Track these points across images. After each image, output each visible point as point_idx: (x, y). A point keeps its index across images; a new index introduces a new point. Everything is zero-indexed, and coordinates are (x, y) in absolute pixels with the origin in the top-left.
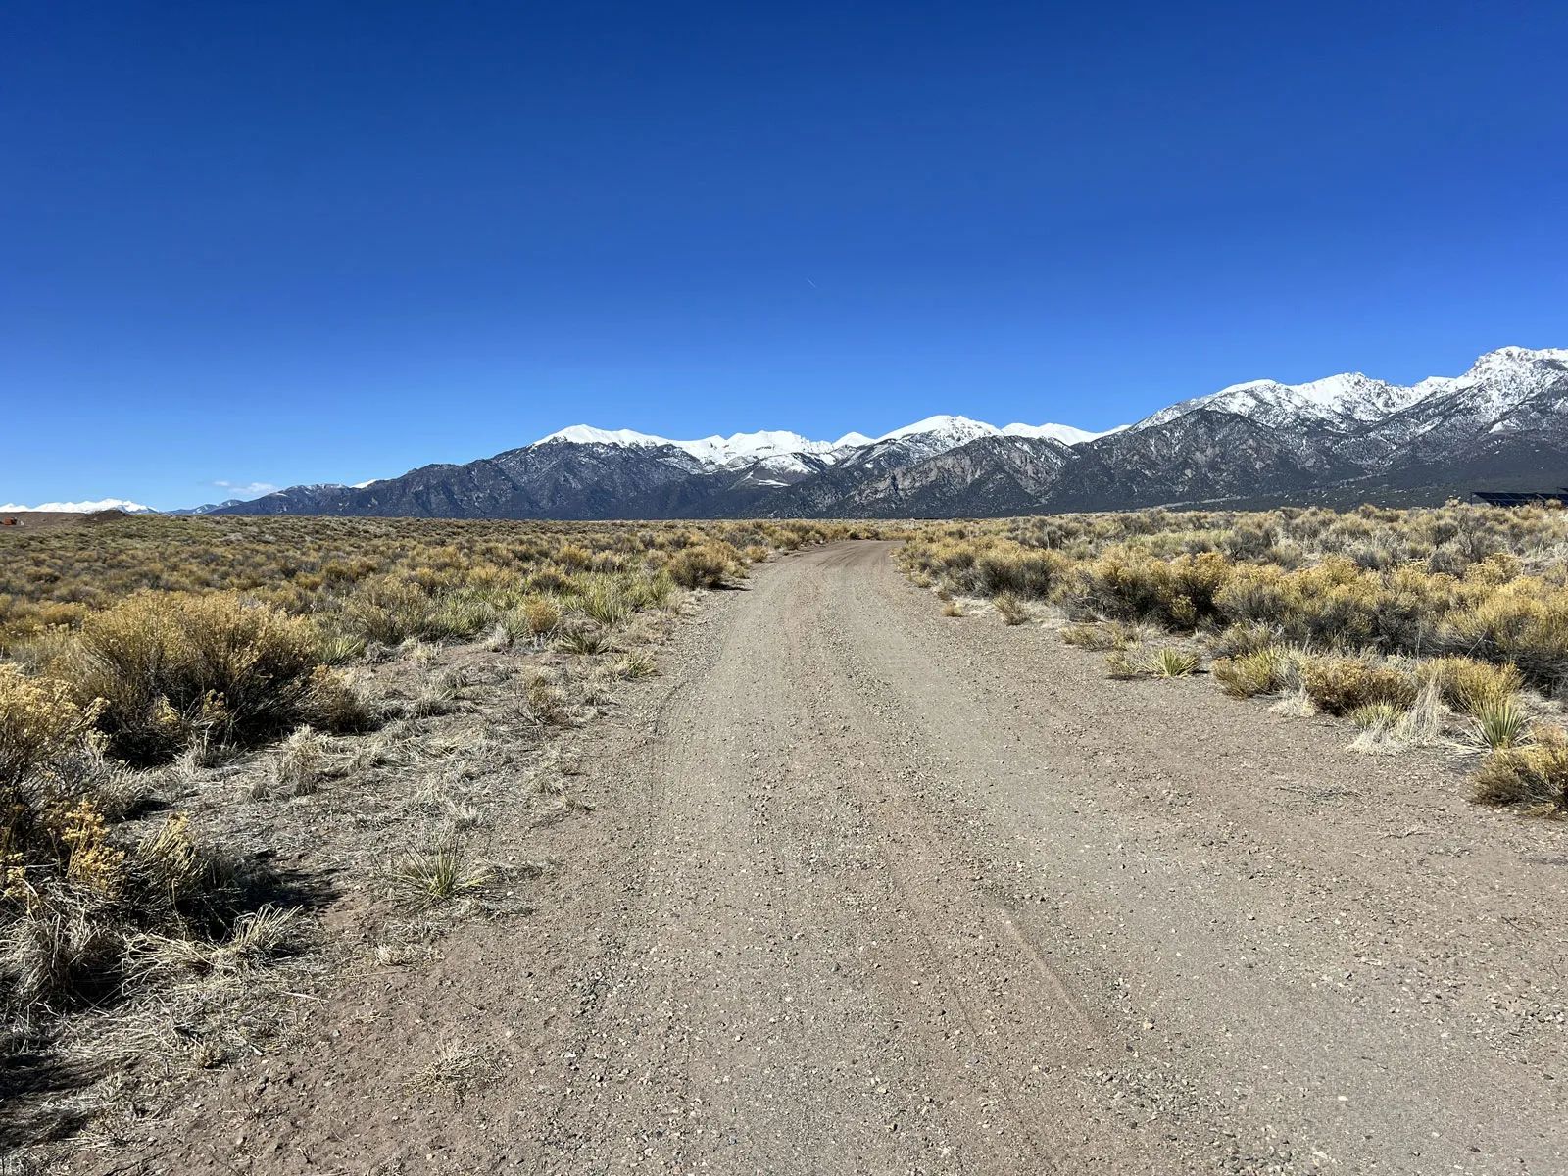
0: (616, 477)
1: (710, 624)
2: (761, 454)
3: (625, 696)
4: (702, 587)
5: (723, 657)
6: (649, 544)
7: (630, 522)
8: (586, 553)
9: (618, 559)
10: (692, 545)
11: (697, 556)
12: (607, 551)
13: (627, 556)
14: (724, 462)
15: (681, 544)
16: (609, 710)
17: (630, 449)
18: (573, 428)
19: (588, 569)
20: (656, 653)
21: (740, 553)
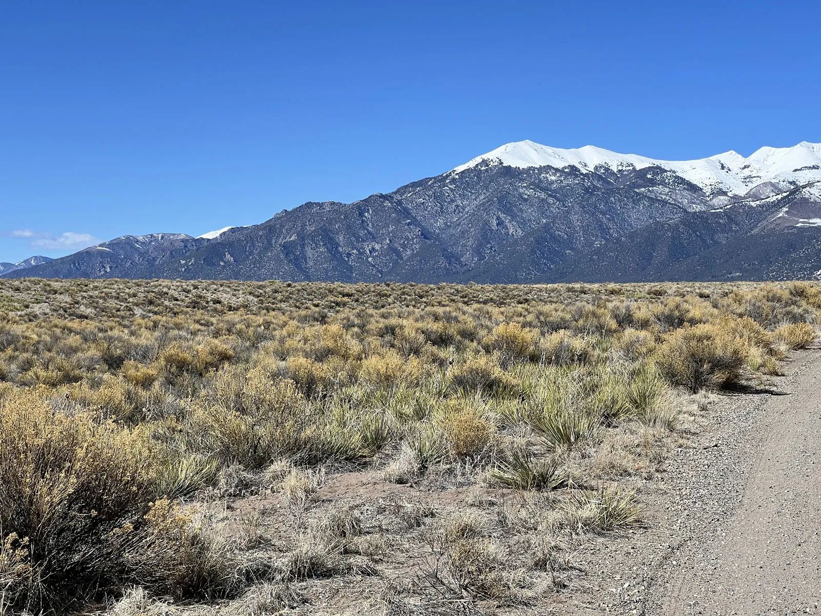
0: (574, 218)
1: (724, 448)
2: (803, 178)
3: (594, 559)
4: (710, 388)
5: (746, 501)
6: (625, 320)
7: (596, 286)
8: (529, 335)
9: (578, 344)
10: (693, 322)
11: (700, 339)
12: (562, 331)
13: (593, 339)
14: (742, 191)
15: (675, 320)
16: (570, 580)
17: (594, 175)
18: (510, 146)
19: (534, 359)
20: (639, 491)
21: (768, 335)
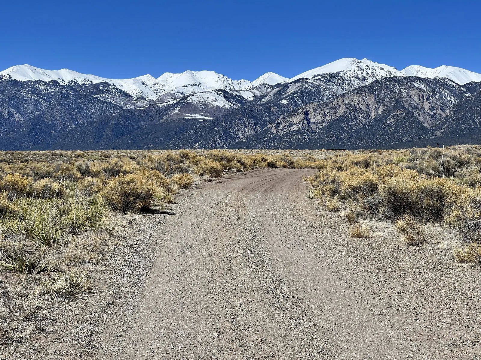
0: (56, 112)
1: (141, 245)
2: (188, 91)
3: (62, 313)
4: (134, 211)
5: (152, 275)
6: (86, 172)
7: (69, 152)
8: (26, 181)
9: (56, 186)
10: (125, 173)
11: (128, 183)
12: (47, 179)
13: (65, 183)
14: (154, 98)
15: (114, 172)
16: (47, 326)
17: (68, 86)
18: (16, 67)
19: (29, 195)
20: (90, 272)
21: (168, 180)
